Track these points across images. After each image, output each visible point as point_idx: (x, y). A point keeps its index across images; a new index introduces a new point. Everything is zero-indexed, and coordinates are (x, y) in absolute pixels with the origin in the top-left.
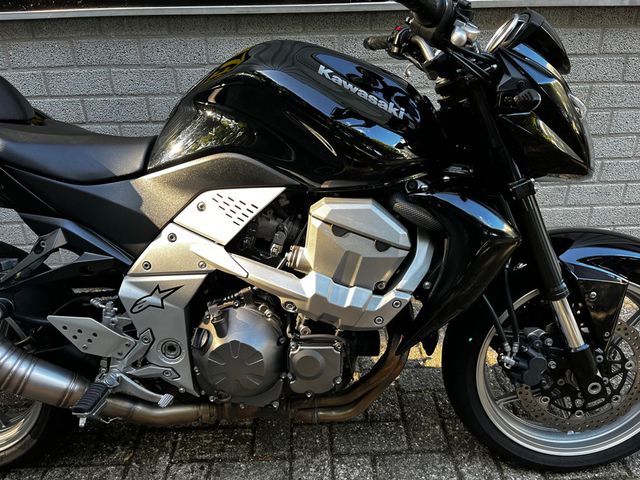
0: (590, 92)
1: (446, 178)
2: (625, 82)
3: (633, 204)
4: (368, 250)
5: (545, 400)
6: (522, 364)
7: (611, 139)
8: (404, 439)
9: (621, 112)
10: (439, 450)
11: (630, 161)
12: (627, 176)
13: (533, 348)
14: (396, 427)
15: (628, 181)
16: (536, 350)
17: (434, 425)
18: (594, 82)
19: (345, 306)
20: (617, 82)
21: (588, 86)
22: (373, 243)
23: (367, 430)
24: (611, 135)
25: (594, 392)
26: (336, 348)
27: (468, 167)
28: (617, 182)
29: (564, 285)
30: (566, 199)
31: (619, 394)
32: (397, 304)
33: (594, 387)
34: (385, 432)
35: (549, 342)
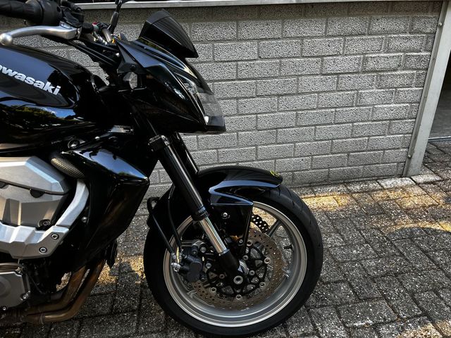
0: (280, 65)
1: (97, 138)
2: (303, 57)
3: (322, 140)
4: (26, 197)
5: (213, 290)
6: (186, 267)
7: (300, 97)
8: (135, 324)
9: (304, 78)
10: (158, 331)
11: (315, 111)
12: (315, 121)
13: (192, 255)
14: (132, 316)
15: (317, 125)
16: (195, 256)
17: (159, 311)
18: (282, 58)
19: (10, 242)
20: (298, 57)
21: (278, 61)
22: (29, 191)
23: (107, 321)
24: (299, 94)
25: (239, 282)
26: (17, 273)
27: (128, 127)
28: (309, 126)
29: (204, 209)
30: (277, 139)
31: (264, 281)
32: (54, 237)
33: (238, 279)
34: (122, 321)
35: (203, 250)
